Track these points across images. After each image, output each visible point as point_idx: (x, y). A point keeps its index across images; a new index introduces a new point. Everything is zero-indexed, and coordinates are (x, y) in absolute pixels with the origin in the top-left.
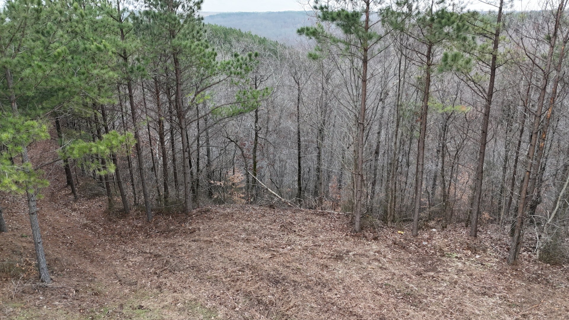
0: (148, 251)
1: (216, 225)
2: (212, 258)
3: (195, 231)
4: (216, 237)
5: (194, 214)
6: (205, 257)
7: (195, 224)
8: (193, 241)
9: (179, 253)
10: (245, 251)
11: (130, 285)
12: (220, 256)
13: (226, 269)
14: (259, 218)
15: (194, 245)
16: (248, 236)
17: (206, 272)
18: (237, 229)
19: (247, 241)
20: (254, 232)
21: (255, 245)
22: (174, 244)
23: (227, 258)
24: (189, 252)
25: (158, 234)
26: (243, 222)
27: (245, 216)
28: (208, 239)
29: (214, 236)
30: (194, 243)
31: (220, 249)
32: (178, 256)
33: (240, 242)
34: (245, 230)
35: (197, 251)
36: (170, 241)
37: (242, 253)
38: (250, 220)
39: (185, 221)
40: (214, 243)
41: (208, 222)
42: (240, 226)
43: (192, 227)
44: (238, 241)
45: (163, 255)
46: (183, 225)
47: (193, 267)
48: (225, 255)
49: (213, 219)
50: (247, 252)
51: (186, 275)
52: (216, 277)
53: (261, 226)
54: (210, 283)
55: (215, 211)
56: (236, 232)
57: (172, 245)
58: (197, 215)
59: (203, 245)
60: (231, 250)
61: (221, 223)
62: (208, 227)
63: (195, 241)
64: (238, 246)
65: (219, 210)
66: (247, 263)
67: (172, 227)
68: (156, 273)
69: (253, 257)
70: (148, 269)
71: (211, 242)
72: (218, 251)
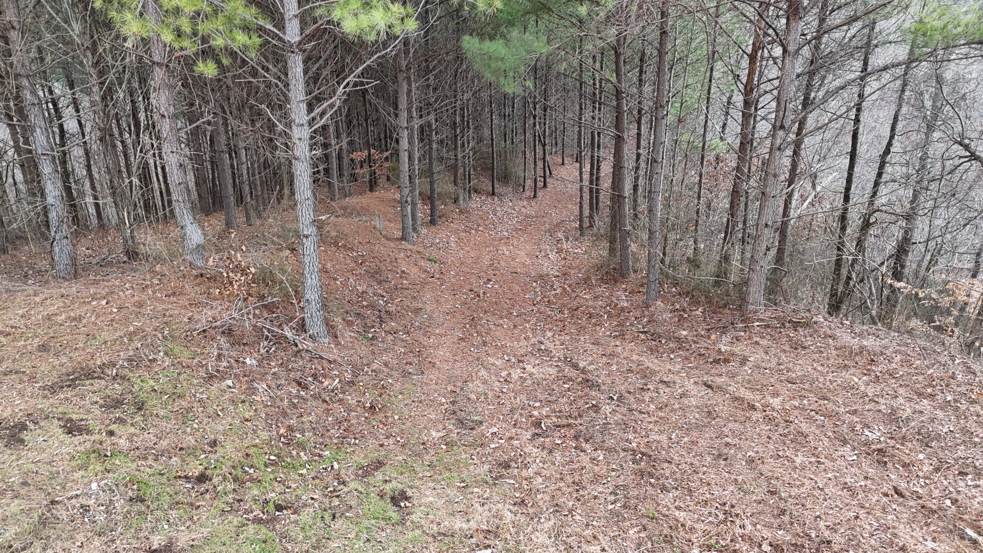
0: (582, 364)
1: (802, 366)
2: (720, 455)
3: (726, 361)
4: (776, 402)
5: (762, 320)
6: (702, 442)
7: (747, 346)
8: (705, 384)
9: (644, 401)
10: (849, 489)
11: (461, 423)
12: (751, 461)
13: (730, 515)
14: (973, 402)
15: (697, 395)
16: (892, 443)
17: (664, 489)
18: (864, 403)
19: (881, 456)
20: (926, 440)
21: (903, 485)
22: (653, 373)
23: (768, 479)
24: (673, 410)
25: (642, 336)
26: (901, 391)
27: (920, 378)
28: (748, 395)
29: (776, 394)
30: (704, 391)
31: (764, 439)
32: (635, 406)
33: (848, 448)
34: (892, 417)
35: (694, 417)
36: (651, 362)
37: (831, 490)
38: (932, 396)
39: (724, 330)
40: (756, 415)
41: (785, 351)
42: (882, 401)
43: (729, 348)
44: (845, 442)
45: (603, 387)
46: (713, 337)
47: (643, 454)
48: (765, 469)
49: (804, 348)
50: (854, 494)
51: (601, 469)
52: (678, 525)
53: (965, 431)
54: (643, 535)
55: (829, 332)
56: (855, 412)
57: (646, 374)
58: (767, 326)
59: (723, 408)
60: (799, 460)
61: (819, 368)
62: (773, 364)
63: (709, 387)
64: (834, 460)
65: (838, 332)
66: (827, 533)
67: (684, 333)
68: (538, 424)
69: (867, 523)
70: (537, 404)
71: (753, 408)
72: (753, 444)
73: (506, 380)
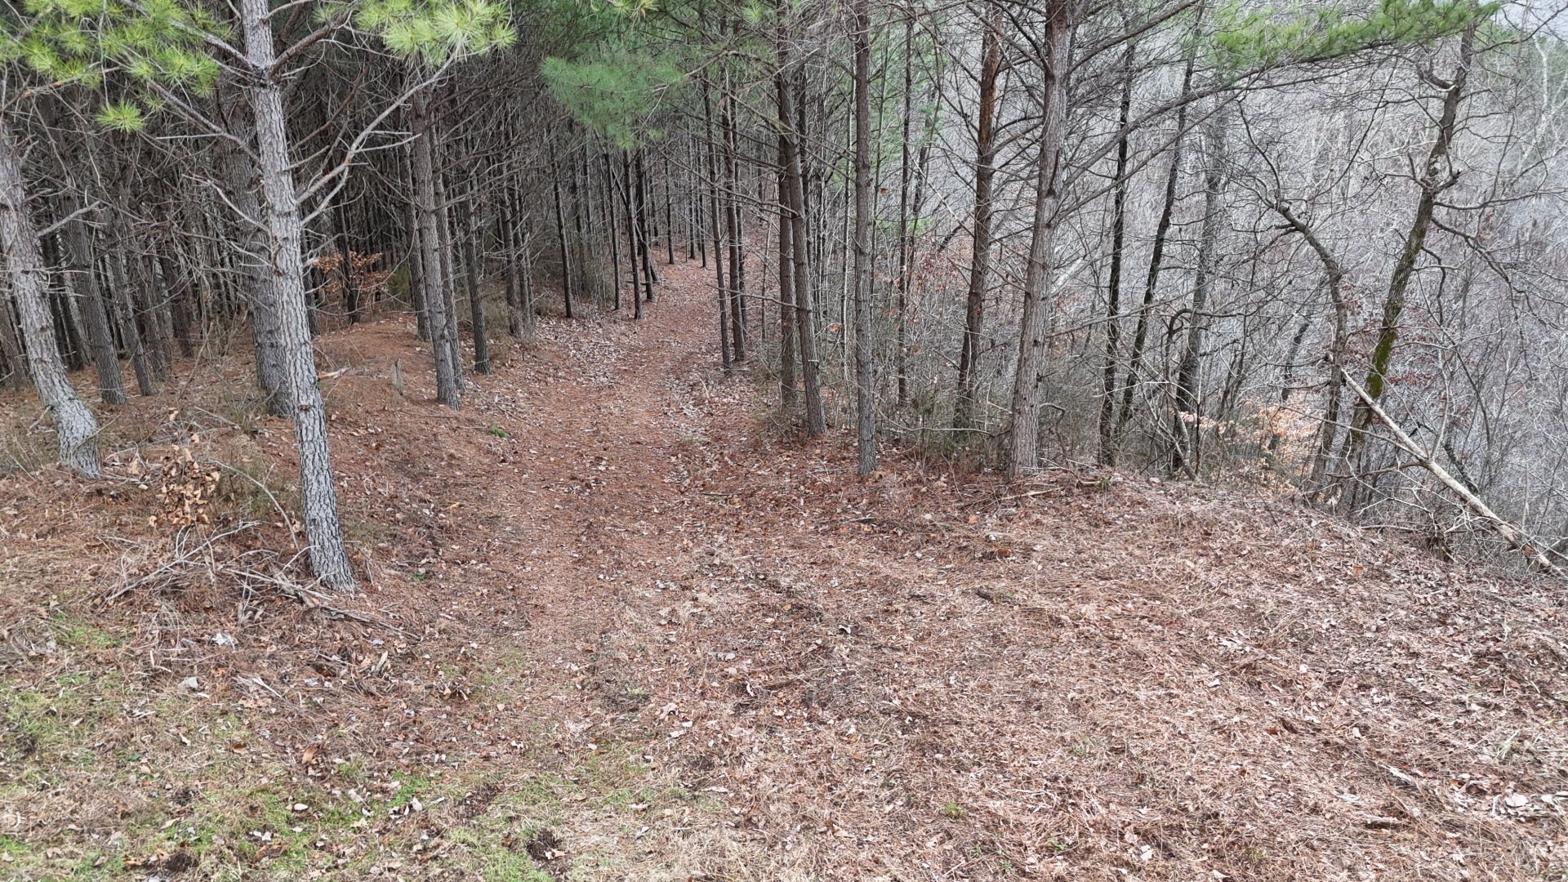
0: (784, 582)
1: (1112, 553)
2: (1028, 703)
3: (1003, 554)
4: (1089, 610)
5: (1038, 487)
6: (997, 686)
7: (1024, 527)
8: (979, 594)
9: (893, 630)
10: (1221, 729)
11: (613, 702)
12: (1075, 706)
13: (1068, 797)
14: (1352, 581)
15: (973, 613)
16: (1261, 653)
17: (960, 767)
18: (1210, 599)
19: (1251, 675)
20: (1304, 642)
21: (1290, 714)
22: (898, 584)
23: (1107, 731)
24: (940, 640)
25: (866, 528)
26: (1255, 574)
27: (1276, 553)
28: (1048, 605)
29: (1086, 599)
30: (980, 606)
31: (1087, 671)
32: (882, 641)
33: (1204, 666)
34: (1251, 615)
35: (976, 646)
36: (888, 568)
37: (1197, 735)
38: (1296, 577)
39: (985, 507)
40: (1067, 634)
41: (1082, 531)
42: (1230, 591)
43: (1000, 535)
44: (1198, 660)
45: (827, 616)
46: (972, 519)
47: (914, 715)
48: (1098, 715)
49: (1108, 524)
50: (1229, 737)
51: (857, 749)
52: (995, 823)
53: (1350, 623)
54: (948, 846)
55: (1136, 497)
56: (1200, 614)
57: (887, 587)
58: (1047, 496)
59: (1015, 628)
60: (1142, 695)
61: (1137, 552)
62: (1070, 554)
63: (986, 597)
64: (1189, 689)
65: (1150, 496)
66: (1208, 802)
67: (928, 516)
68: (740, 689)
69: (1259, 779)
70: (731, 656)
71: (1058, 623)
72: (1072, 680)
73: (670, 622)
